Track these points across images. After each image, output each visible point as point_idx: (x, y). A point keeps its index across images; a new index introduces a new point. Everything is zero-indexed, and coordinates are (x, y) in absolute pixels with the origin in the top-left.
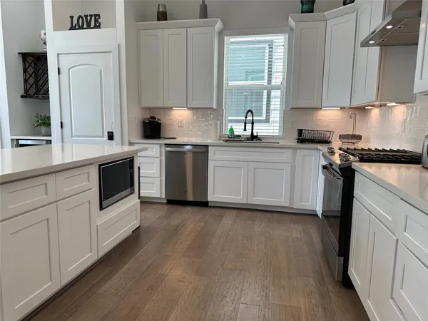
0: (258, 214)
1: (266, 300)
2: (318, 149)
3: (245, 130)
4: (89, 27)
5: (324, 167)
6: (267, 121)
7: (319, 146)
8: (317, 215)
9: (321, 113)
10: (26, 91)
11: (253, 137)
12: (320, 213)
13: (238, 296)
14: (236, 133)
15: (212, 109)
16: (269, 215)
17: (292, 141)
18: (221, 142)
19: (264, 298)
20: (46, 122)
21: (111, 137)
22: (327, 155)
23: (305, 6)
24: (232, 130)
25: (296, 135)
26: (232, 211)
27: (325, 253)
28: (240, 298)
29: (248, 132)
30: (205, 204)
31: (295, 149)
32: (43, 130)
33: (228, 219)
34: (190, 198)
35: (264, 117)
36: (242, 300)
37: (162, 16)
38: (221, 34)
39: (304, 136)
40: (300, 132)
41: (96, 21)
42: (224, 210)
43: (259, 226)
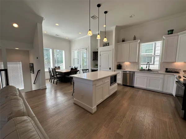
0: (150, 92)
1: (154, 116)
2: (174, 75)
3: (146, 68)
4: (107, 46)
5: (177, 82)
6: (154, 64)
7: (174, 74)
8: (173, 95)
9: (175, 63)
10: (93, 59)
11: (149, 70)
12: (174, 95)
13: (145, 113)
14: (143, 68)
15: (136, 62)
16: (154, 93)
17: (163, 72)
18: (139, 71)
19: (153, 115)
20: (97, 65)
21: (110, 69)
22: (178, 78)
23: (169, 32)
24: (142, 67)
25: (165, 70)
26: (142, 90)
27: (176, 108)
28: (146, 113)
29: (148, 68)
30: (133, 87)
31: (165, 74)
32: (96, 67)
33: (141, 92)
34: (128, 84)
35: (152, 63)
36: (147, 114)
37: (123, 41)
38: (139, 43)
39: (168, 70)
40: (167, 69)
41: (108, 44)
42: (139, 89)
43: (151, 95)
